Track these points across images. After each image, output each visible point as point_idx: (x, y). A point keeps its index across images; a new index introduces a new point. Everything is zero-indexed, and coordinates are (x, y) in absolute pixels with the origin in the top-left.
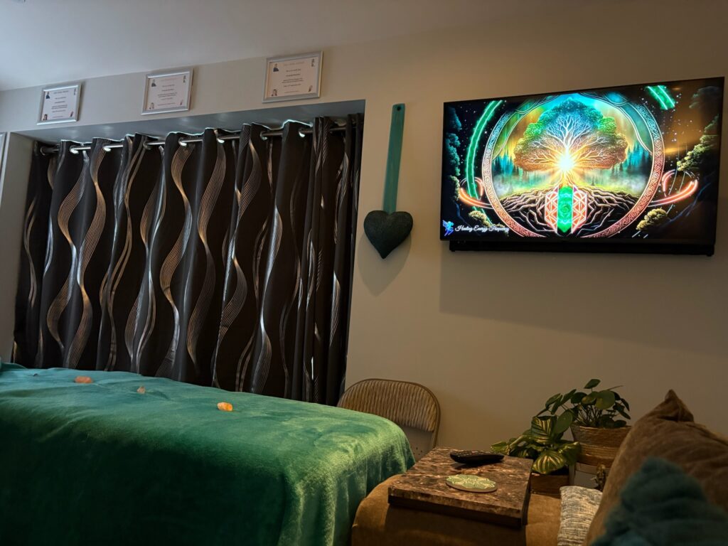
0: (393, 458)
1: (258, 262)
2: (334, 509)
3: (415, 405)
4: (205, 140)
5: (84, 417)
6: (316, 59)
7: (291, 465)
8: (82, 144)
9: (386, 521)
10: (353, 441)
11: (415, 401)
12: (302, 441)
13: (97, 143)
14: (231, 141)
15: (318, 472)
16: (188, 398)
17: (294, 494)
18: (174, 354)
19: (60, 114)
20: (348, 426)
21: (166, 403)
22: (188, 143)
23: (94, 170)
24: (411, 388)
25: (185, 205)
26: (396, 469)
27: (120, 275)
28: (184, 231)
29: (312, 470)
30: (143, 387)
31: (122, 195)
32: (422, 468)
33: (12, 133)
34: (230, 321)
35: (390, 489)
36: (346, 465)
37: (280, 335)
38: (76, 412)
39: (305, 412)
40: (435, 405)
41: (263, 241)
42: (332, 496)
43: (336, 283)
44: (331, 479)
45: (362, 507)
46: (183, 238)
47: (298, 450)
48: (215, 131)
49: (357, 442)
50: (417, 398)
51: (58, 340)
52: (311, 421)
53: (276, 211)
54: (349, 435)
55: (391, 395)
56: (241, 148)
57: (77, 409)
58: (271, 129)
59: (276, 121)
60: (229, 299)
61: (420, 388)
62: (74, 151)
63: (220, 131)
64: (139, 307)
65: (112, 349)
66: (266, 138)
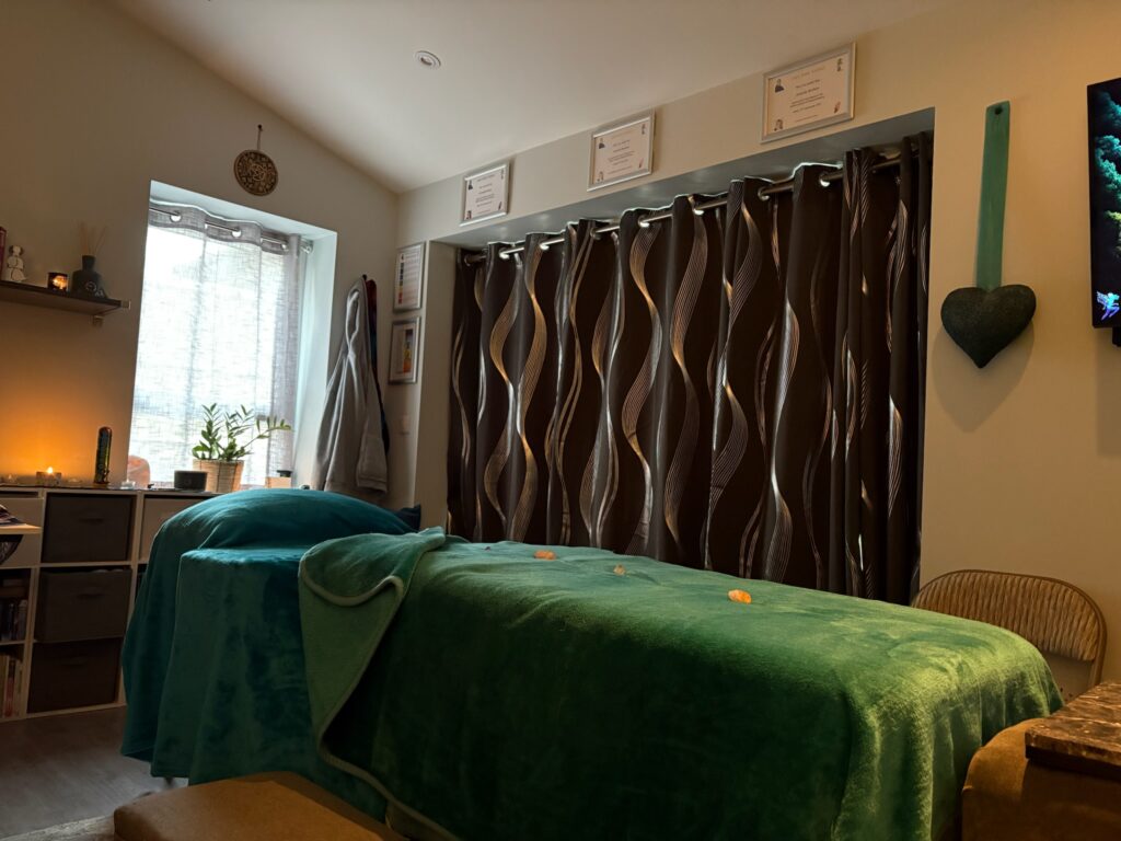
0: (1025, 692)
1: (763, 391)
2: (931, 755)
3: (1054, 616)
4: (676, 214)
5: (559, 599)
6: (845, 58)
7: (856, 682)
8: (513, 244)
9: (1024, 786)
10: (954, 657)
11: (1055, 609)
12: (868, 649)
13: (531, 241)
14: (713, 209)
15: (902, 696)
16: (683, 583)
17: (866, 724)
18: (646, 528)
19: (485, 208)
20: (939, 635)
21: (657, 588)
22: (650, 223)
23: (529, 278)
24: (1046, 587)
25: (652, 314)
26: (1031, 710)
27: (569, 420)
28: (652, 353)
29: (890, 692)
30: (620, 567)
31: (566, 309)
32: (1085, 710)
33: (432, 242)
34: (725, 480)
35: (1028, 735)
36: (946, 691)
37: (804, 502)
38: (547, 592)
39: (862, 610)
40: (1096, 617)
41: (769, 355)
42: (926, 736)
43: (895, 413)
44: (922, 709)
45: (979, 761)
46: (650, 361)
47: (865, 662)
48: (690, 199)
49: (960, 658)
50: (1059, 604)
51: (498, 509)
52: (877, 625)
53: (788, 307)
54: (947, 648)
55: (1006, 598)
56: (729, 218)
57: (547, 589)
58: (774, 182)
59: (782, 169)
60: (721, 446)
61: (1064, 588)
62: (504, 255)
63: (696, 197)
64: (596, 463)
65: (564, 521)
66: (767, 197)
